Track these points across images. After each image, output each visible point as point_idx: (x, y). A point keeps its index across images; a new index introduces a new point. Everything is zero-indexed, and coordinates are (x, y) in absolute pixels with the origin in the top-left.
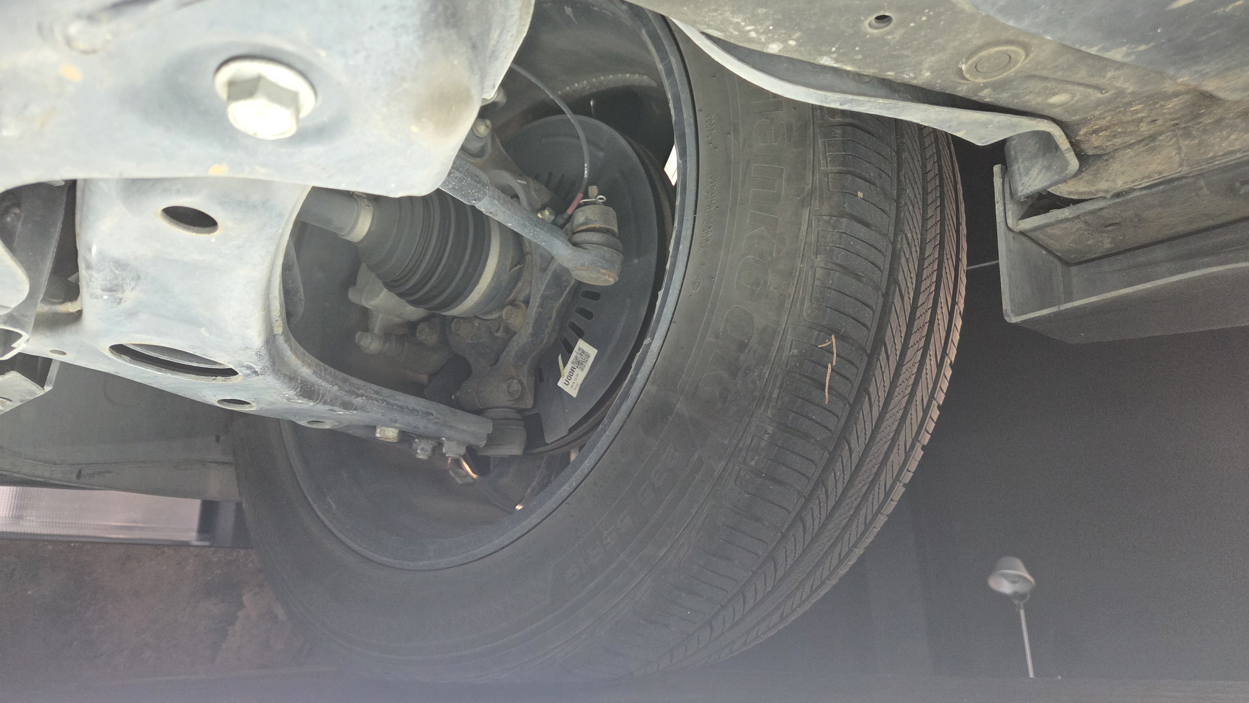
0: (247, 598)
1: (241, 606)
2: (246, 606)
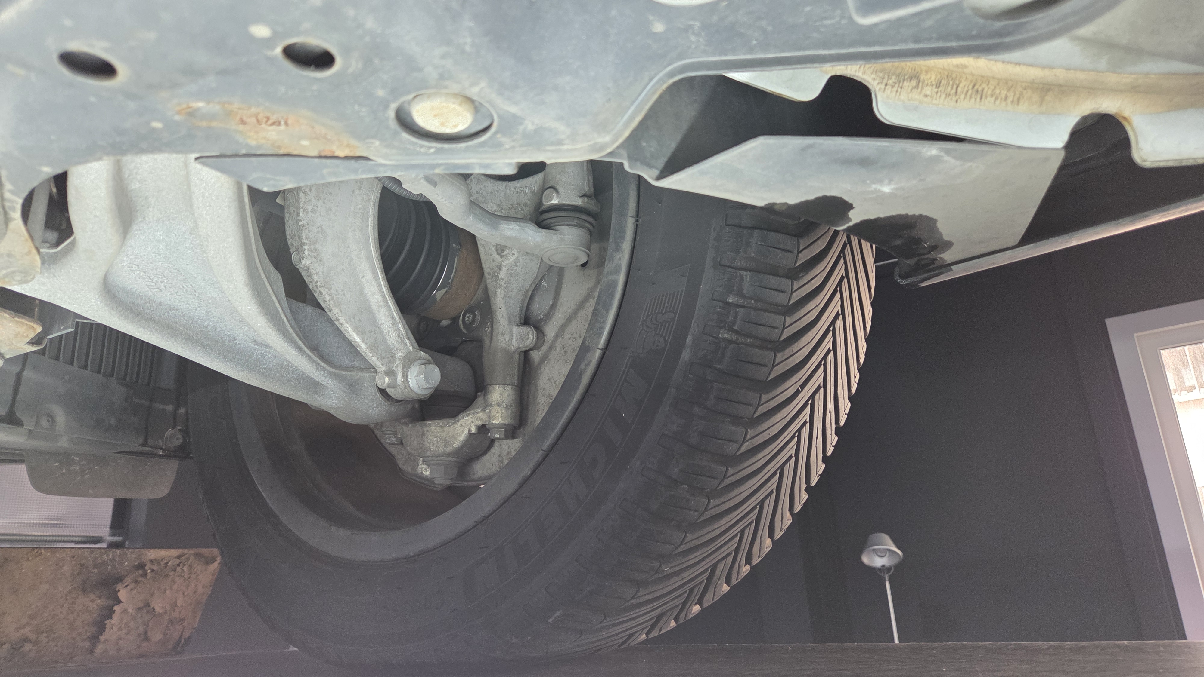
0: (122, 594)
1: (119, 601)
2: (122, 601)
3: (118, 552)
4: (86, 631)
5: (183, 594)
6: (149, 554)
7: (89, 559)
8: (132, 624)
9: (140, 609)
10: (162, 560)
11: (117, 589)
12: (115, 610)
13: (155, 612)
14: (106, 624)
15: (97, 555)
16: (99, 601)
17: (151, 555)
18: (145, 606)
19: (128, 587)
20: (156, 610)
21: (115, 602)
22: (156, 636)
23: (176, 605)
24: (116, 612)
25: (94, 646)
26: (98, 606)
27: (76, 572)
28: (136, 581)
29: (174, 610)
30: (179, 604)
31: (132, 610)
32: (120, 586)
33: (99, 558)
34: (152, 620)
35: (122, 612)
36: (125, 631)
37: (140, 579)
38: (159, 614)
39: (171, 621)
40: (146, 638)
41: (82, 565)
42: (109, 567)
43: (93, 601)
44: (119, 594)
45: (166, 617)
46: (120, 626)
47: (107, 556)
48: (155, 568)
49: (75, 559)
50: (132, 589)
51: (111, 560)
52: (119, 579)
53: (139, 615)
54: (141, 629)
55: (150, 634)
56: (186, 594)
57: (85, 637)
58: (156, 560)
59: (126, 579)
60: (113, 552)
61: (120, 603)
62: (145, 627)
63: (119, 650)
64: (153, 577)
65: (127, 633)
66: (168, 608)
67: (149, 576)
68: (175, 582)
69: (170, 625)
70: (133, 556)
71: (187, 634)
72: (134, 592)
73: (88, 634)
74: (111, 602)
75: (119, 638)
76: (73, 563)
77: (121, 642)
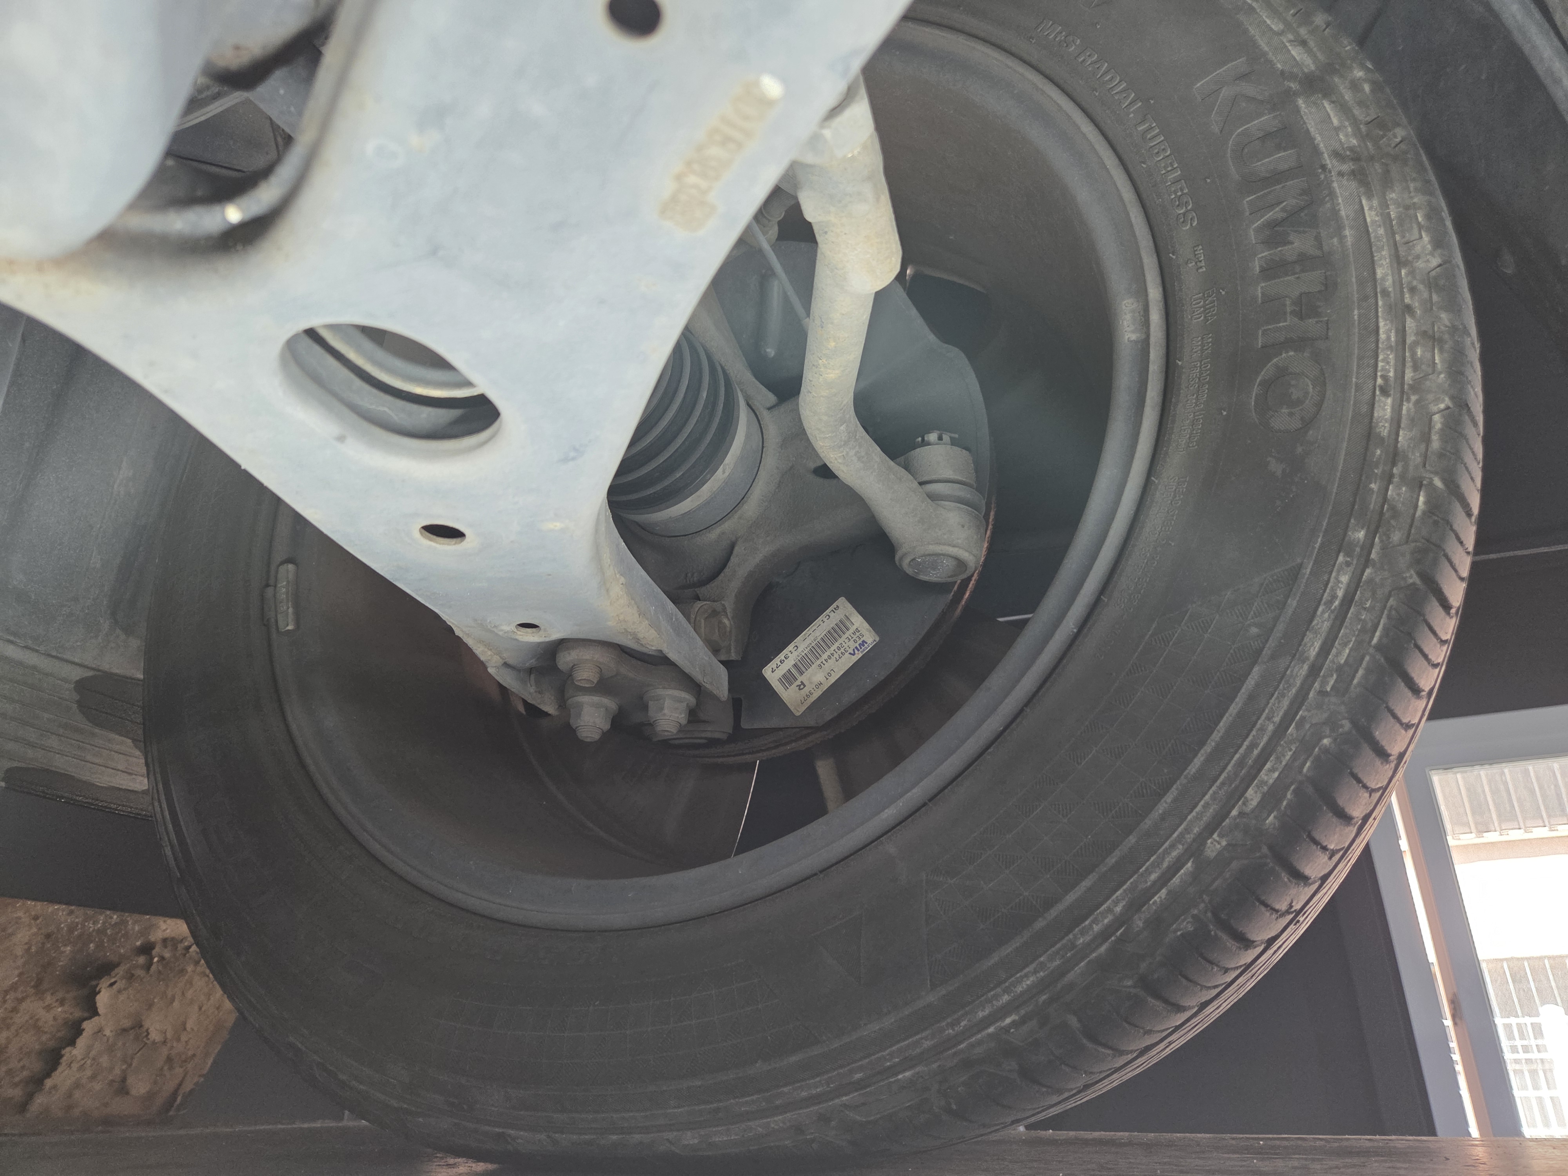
3: (115, 917)
4: (23, 1067)
5: (200, 1009)
6: (163, 926)
7: (62, 926)
8: (104, 1060)
9: (125, 1030)
10: (182, 941)
11: (98, 989)
12: (84, 1030)
13: (148, 1039)
14: (62, 1056)
15: (77, 920)
16: (60, 1010)
17: (167, 929)
18: (132, 1029)
19: (115, 987)
20: (149, 1037)
21: (86, 1015)
22: (139, 1086)
23: (185, 1029)
24: (85, 1034)
25: (30, 1096)
26: (55, 1019)
27: (33, 949)
28: (130, 977)
29: (178, 1040)
30: (188, 1027)
31: (111, 1031)
32: (104, 983)
33: (80, 926)
34: (140, 1052)
35: (94, 1034)
36: (89, 1073)
37: (140, 972)
38: (154, 1043)
39: (169, 1060)
40: (121, 1088)
41: (48, 936)
42: (91, 945)
43: (48, 1008)
44: (98, 998)
45: (165, 1051)
46: (83, 1062)
47: (93, 924)
48: (167, 955)
49: (38, 921)
50: (119, 991)
51: (99, 931)
52: (106, 969)
53: (120, 1044)
54: (117, 1071)
55: (130, 1080)
56: (203, 1009)
57: (17, 1079)
58: (173, 939)
59: (116, 970)
60: (106, 916)
61: (96, 1016)
62: (124, 1067)
63: (69, 1108)
64: (160, 972)
65: (93, 1077)
66: (169, 1035)
67: (154, 968)
68: (191, 984)
69: (166, 1068)
70: (137, 928)
71: (188, 1086)
72: (122, 997)
73: (25, 1073)
74: (78, 1014)
75: (77, 1085)
76: (35, 930)
77: (77, 1094)
